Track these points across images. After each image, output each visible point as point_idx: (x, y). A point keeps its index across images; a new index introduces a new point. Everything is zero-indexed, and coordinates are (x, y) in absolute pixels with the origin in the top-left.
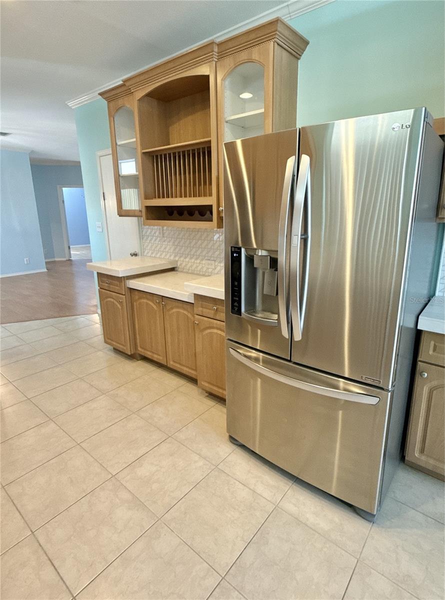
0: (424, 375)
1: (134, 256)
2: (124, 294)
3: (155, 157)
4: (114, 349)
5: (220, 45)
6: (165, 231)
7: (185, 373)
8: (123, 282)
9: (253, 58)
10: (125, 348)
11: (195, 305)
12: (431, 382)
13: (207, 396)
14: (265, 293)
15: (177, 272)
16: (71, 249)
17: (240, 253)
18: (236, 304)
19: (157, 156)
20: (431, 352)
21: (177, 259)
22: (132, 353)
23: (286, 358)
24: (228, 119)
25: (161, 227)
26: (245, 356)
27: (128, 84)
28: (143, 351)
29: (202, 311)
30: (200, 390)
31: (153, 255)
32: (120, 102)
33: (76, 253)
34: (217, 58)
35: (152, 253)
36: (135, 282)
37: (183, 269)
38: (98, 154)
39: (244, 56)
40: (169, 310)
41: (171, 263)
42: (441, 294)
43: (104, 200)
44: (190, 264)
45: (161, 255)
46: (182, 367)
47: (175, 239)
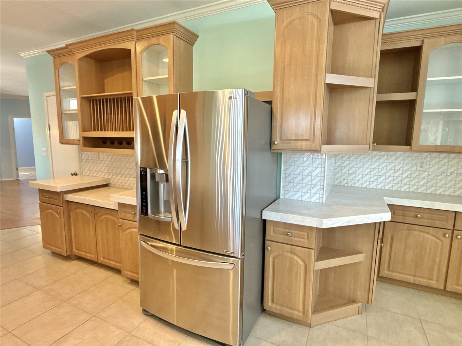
0: (269, 248)
1: (74, 176)
2: (62, 205)
3: (91, 101)
4: (52, 252)
5: (138, 31)
6: (100, 156)
7: (112, 266)
8: (61, 196)
9: (161, 43)
10: (61, 251)
11: (118, 211)
12: (274, 252)
13: (130, 283)
14: (165, 199)
15: (110, 188)
16: (19, 170)
17: (146, 172)
18: (144, 208)
19: (93, 100)
20: (272, 234)
21: (110, 177)
22: (68, 254)
23: (178, 244)
24: (145, 79)
25: (97, 153)
26: (152, 246)
27: (69, 47)
28: (77, 251)
29: (125, 216)
30: (125, 279)
31: (91, 175)
32: (64, 59)
33: (23, 174)
34: (136, 39)
35: (90, 173)
36: (71, 196)
37: (115, 185)
38: (45, 94)
39: (154, 40)
40: (100, 217)
41: (105, 180)
42: (283, 197)
43: (49, 130)
44: (120, 181)
45: (97, 174)
46: (110, 262)
47: (109, 162)
